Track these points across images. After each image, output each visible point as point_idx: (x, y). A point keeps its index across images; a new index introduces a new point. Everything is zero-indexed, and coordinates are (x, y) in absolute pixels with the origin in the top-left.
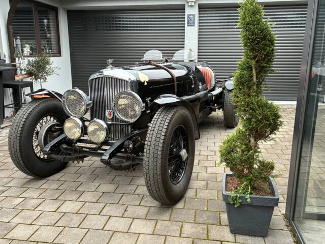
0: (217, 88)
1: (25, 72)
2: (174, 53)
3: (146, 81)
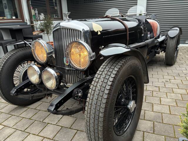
0: (161, 36)
1: (39, 30)
2: (129, 9)
3: (100, 31)
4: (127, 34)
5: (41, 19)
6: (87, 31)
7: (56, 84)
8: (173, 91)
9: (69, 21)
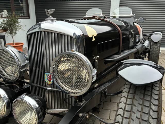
1: (1, 29)
5: (4, 17)
7: (38, 121)
9: (53, 22)
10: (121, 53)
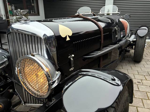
3: (68, 36)
4: (101, 36)
6: (51, 37)
8: (147, 96)
10: (103, 49)
